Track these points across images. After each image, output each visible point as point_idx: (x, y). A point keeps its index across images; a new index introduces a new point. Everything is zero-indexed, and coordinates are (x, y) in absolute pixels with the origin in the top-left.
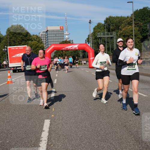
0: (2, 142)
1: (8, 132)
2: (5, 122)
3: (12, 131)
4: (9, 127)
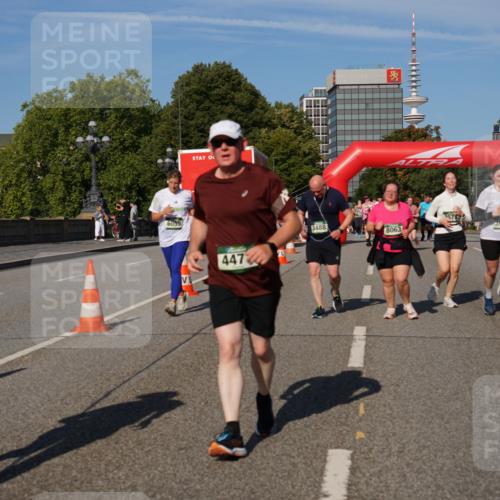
1: (185, 490)
2: (172, 448)
3: (198, 487)
4: (189, 468)
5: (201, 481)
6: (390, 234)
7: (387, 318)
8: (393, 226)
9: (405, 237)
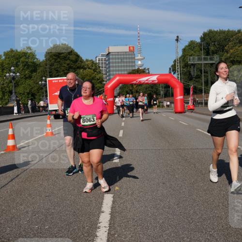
0: (38, 228)
1: (48, 213)
3: (53, 211)
5: (54, 209)
6: (86, 124)
7: (86, 192)
8: (88, 117)
9: (99, 126)
